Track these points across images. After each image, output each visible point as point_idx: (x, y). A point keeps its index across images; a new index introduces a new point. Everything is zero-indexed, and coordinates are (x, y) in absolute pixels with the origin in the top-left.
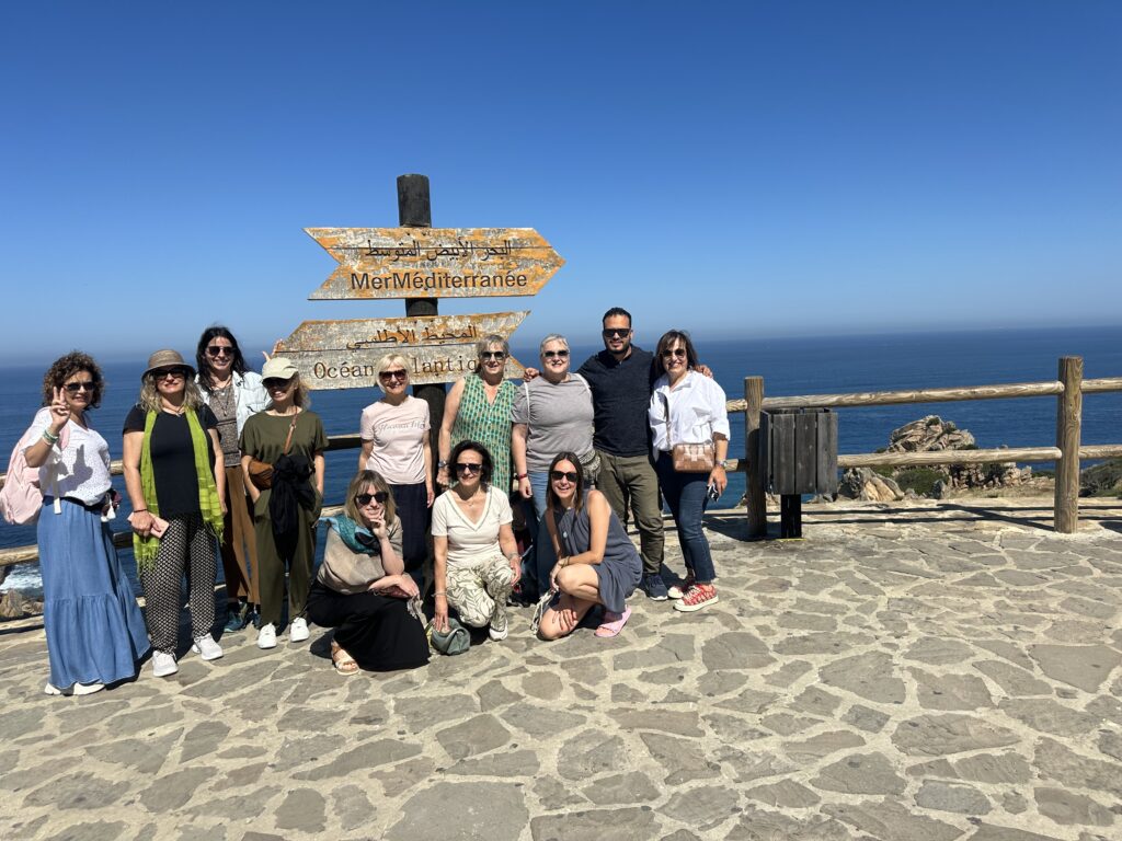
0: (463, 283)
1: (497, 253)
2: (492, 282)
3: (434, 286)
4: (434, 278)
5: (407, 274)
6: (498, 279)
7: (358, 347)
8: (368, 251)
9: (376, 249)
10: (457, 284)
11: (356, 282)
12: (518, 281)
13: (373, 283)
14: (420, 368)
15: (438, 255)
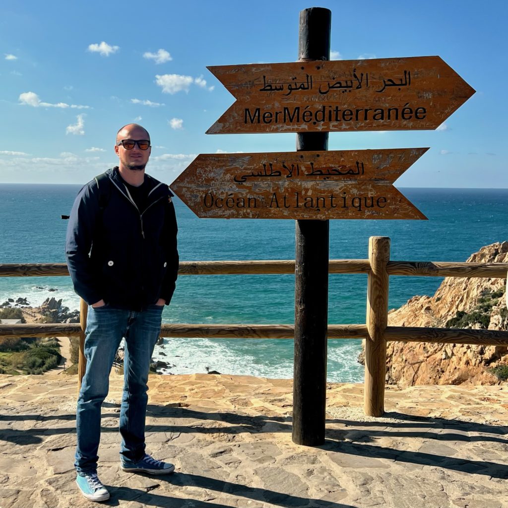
0: (354, 117)
1: (394, 84)
2: (386, 114)
3: (323, 120)
4: (324, 112)
5: (298, 108)
6: (393, 113)
7: (244, 180)
8: (262, 87)
9: (269, 85)
10: (348, 118)
11: (248, 117)
12: (416, 113)
13: (264, 117)
14: (301, 203)
15: (330, 88)
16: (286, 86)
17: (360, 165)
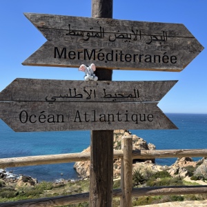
0: (133, 58)
1: (157, 40)
2: (153, 59)
3: (112, 60)
4: (112, 54)
5: (94, 50)
6: (157, 58)
7: (54, 100)
8: (68, 32)
9: (73, 31)
10: (128, 60)
11: (57, 54)
12: (171, 59)
13: (69, 55)
14: (98, 118)
15: (116, 38)
16: (85, 34)
17: (136, 92)
